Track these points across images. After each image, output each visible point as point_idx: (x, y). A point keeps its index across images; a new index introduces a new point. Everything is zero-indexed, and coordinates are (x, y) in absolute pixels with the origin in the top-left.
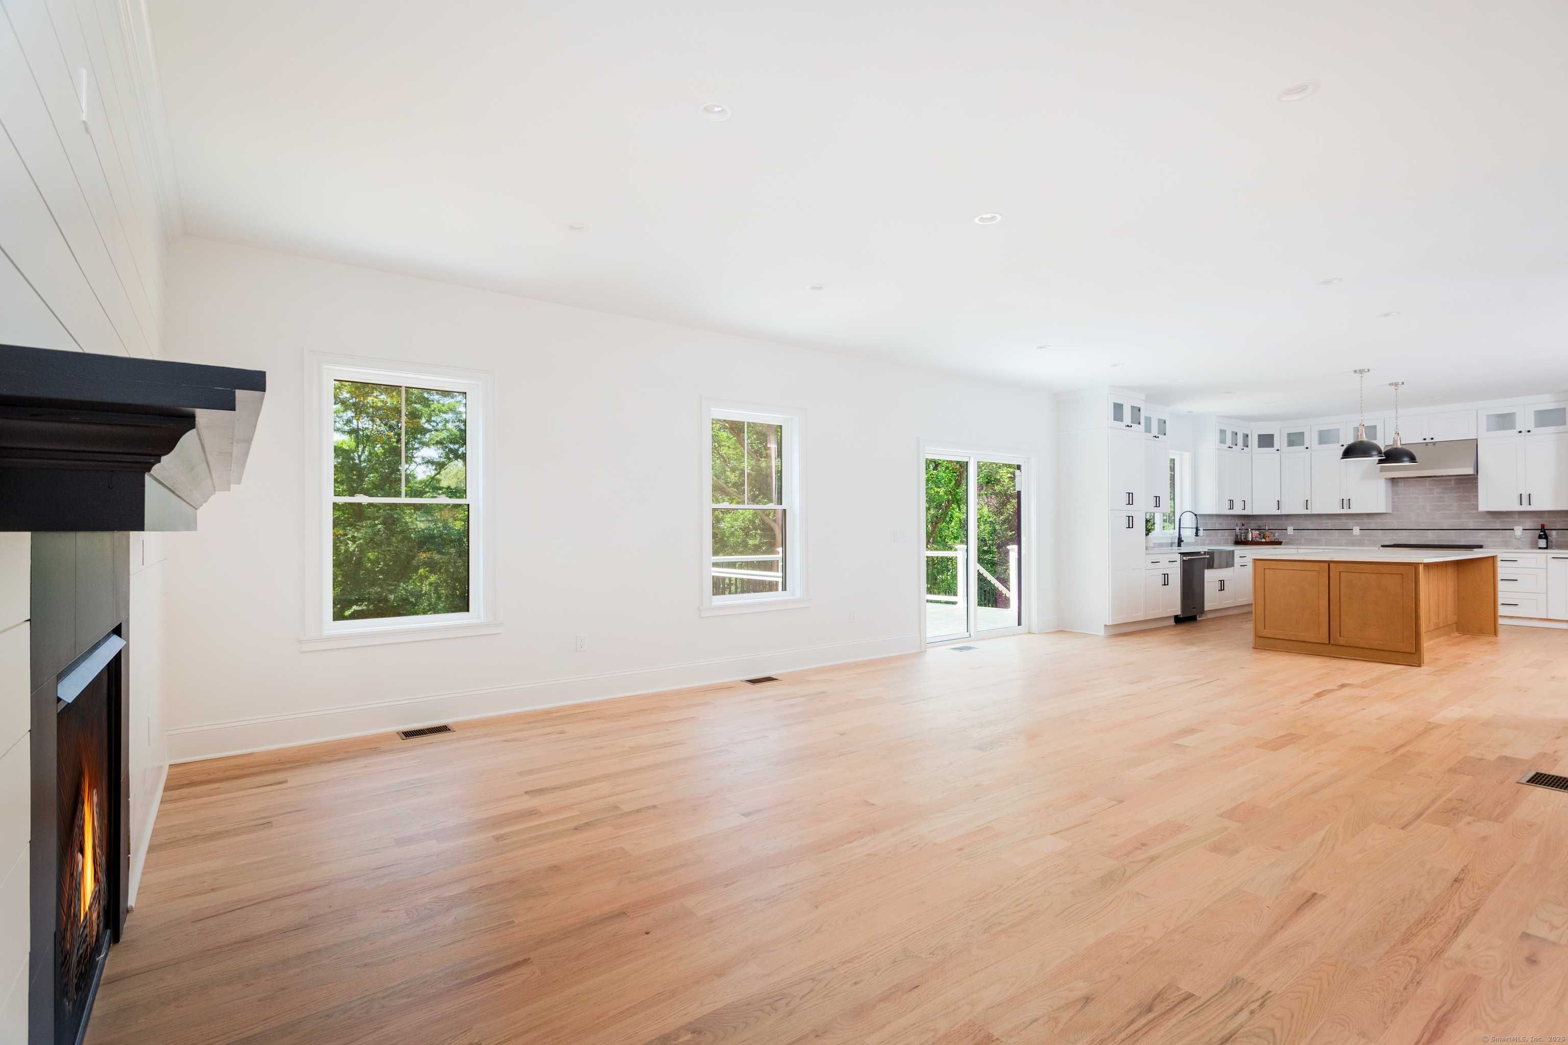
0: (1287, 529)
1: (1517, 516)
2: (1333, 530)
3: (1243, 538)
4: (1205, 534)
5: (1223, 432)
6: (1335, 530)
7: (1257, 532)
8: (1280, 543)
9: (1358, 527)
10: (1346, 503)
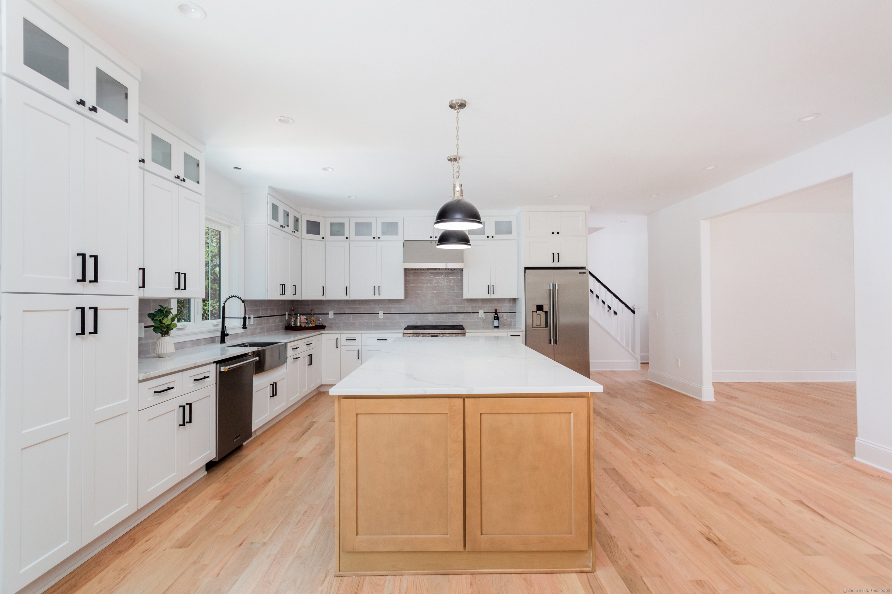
0: (328, 314)
1: (480, 303)
2: (364, 314)
3: (292, 323)
4: (255, 322)
5: (275, 208)
6: (366, 314)
7: (305, 317)
8: (323, 327)
9: (383, 311)
10: (377, 290)
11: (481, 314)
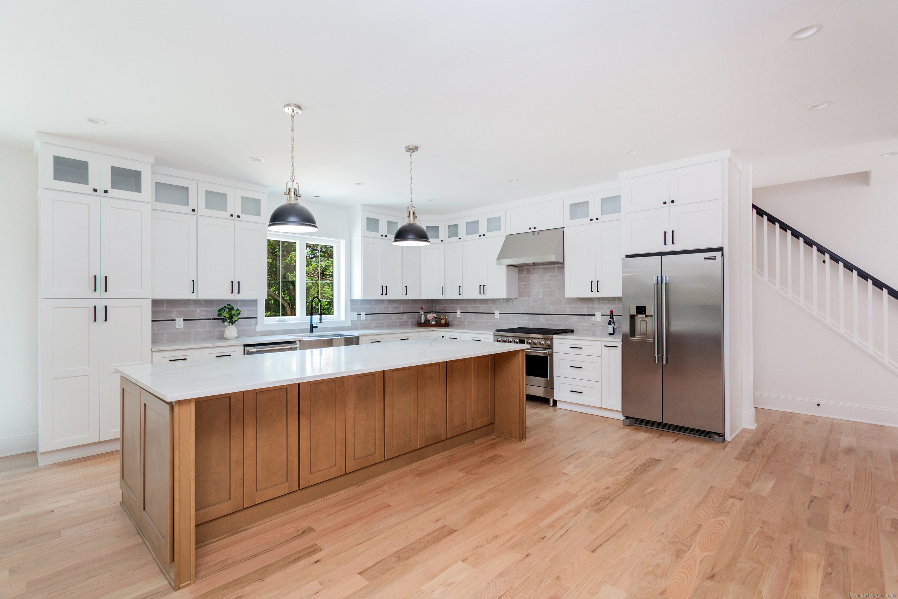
0: (457, 312)
1: (597, 302)
5: (369, 221)
6: (485, 313)
9: (498, 311)
10: (482, 289)
11: (598, 317)
